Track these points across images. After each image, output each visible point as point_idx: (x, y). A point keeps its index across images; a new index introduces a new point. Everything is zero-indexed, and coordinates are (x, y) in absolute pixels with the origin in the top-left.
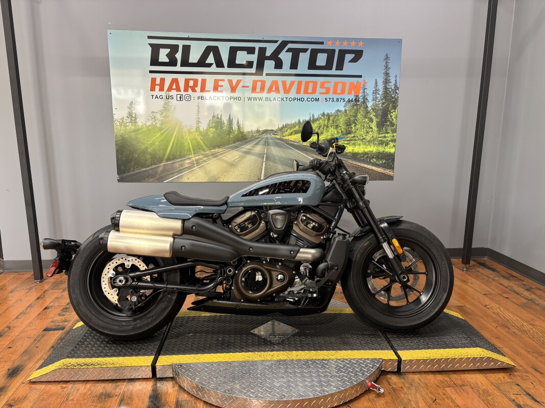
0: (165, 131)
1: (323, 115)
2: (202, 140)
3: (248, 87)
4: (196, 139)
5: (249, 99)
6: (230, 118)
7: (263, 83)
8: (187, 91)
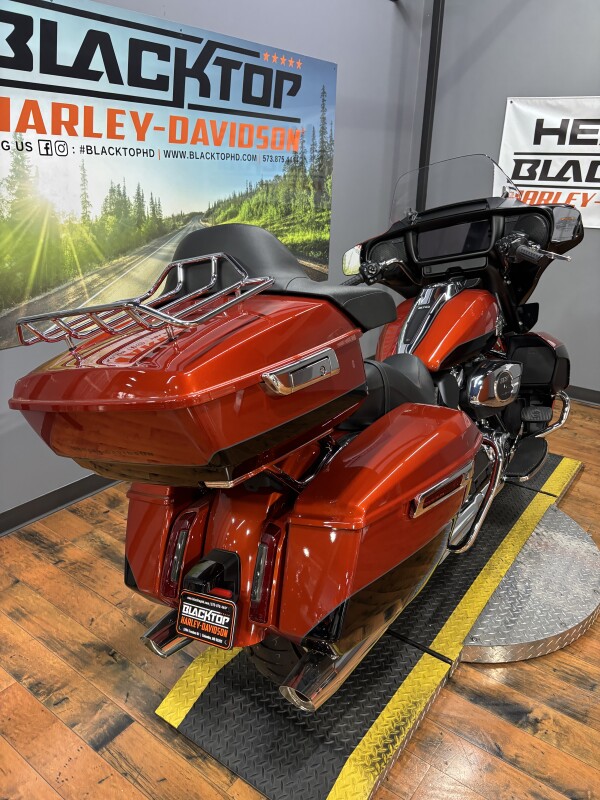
0: (22, 228)
1: (262, 184)
2: (95, 242)
3: (162, 129)
4: (83, 241)
5: (167, 154)
6: (138, 194)
7: (185, 121)
8: (60, 134)
